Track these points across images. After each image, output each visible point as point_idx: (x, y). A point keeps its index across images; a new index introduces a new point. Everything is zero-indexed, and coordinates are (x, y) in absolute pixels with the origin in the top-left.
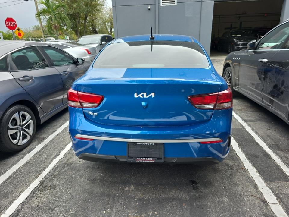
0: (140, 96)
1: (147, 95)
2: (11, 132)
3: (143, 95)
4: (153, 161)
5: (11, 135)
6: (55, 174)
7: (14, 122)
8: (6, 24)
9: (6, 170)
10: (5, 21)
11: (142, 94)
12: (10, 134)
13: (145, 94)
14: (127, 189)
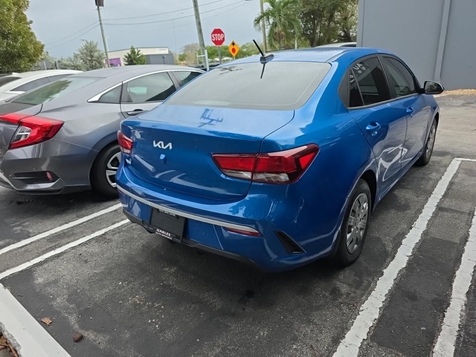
0: (158, 145)
1: (165, 146)
2: (109, 173)
3: (161, 144)
4: (171, 239)
5: (110, 176)
6: (124, 229)
7: (116, 163)
8: (212, 38)
9: (93, 213)
10: (212, 34)
11: (160, 142)
12: (108, 175)
13: (162, 143)
14: (167, 269)
